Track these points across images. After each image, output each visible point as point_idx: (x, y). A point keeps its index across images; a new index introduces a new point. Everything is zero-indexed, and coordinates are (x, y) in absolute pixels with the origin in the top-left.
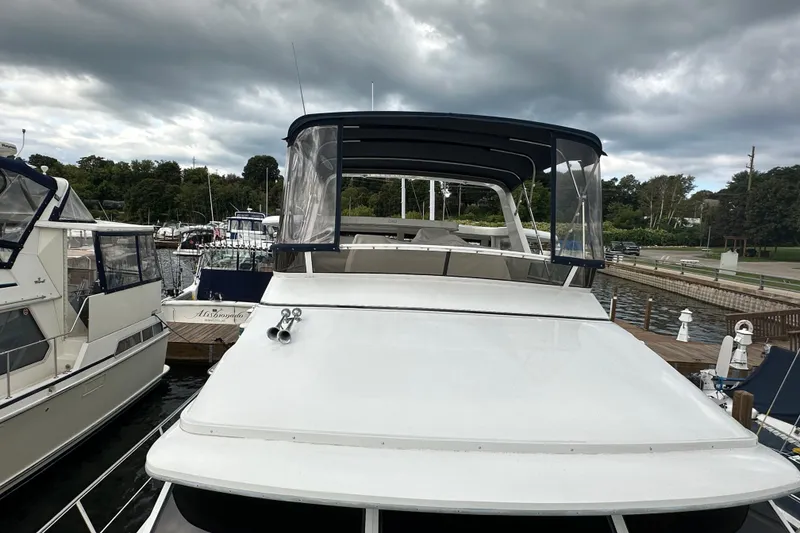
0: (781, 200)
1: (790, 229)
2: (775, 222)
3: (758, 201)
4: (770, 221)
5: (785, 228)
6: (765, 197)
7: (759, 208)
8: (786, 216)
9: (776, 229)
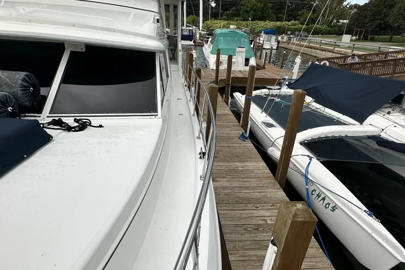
0: (387, 6)
1: (387, 24)
2: (381, 19)
3: (375, 7)
4: (378, 19)
5: (385, 23)
6: (379, 4)
7: (374, 11)
8: (387, 16)
9: (380, 24)
